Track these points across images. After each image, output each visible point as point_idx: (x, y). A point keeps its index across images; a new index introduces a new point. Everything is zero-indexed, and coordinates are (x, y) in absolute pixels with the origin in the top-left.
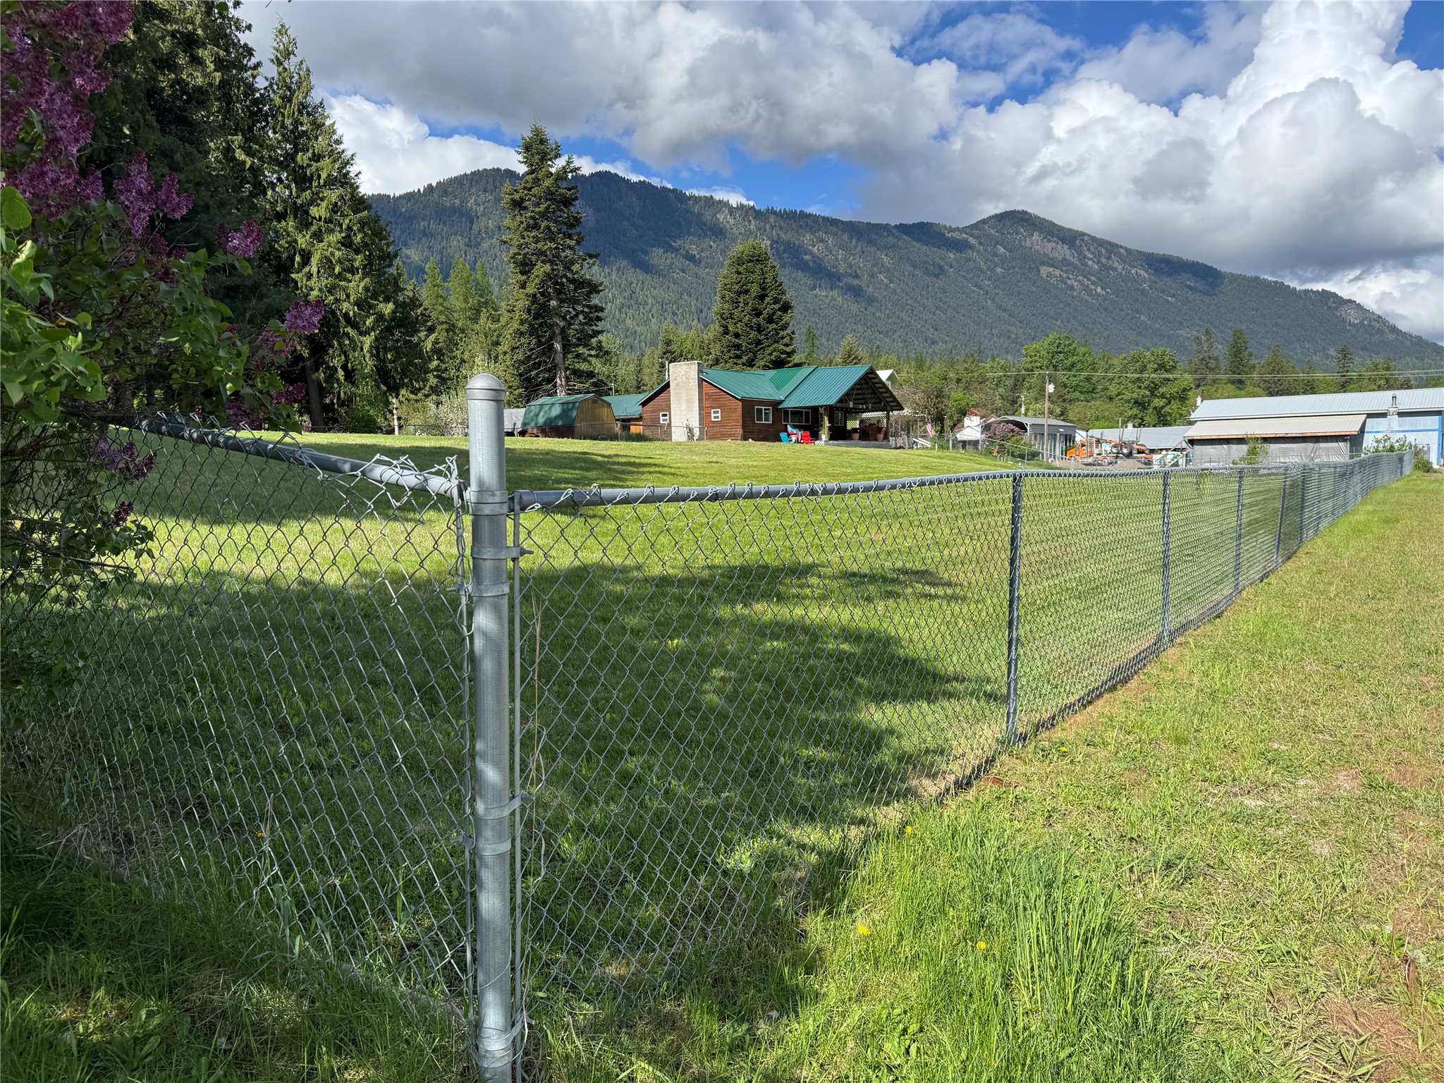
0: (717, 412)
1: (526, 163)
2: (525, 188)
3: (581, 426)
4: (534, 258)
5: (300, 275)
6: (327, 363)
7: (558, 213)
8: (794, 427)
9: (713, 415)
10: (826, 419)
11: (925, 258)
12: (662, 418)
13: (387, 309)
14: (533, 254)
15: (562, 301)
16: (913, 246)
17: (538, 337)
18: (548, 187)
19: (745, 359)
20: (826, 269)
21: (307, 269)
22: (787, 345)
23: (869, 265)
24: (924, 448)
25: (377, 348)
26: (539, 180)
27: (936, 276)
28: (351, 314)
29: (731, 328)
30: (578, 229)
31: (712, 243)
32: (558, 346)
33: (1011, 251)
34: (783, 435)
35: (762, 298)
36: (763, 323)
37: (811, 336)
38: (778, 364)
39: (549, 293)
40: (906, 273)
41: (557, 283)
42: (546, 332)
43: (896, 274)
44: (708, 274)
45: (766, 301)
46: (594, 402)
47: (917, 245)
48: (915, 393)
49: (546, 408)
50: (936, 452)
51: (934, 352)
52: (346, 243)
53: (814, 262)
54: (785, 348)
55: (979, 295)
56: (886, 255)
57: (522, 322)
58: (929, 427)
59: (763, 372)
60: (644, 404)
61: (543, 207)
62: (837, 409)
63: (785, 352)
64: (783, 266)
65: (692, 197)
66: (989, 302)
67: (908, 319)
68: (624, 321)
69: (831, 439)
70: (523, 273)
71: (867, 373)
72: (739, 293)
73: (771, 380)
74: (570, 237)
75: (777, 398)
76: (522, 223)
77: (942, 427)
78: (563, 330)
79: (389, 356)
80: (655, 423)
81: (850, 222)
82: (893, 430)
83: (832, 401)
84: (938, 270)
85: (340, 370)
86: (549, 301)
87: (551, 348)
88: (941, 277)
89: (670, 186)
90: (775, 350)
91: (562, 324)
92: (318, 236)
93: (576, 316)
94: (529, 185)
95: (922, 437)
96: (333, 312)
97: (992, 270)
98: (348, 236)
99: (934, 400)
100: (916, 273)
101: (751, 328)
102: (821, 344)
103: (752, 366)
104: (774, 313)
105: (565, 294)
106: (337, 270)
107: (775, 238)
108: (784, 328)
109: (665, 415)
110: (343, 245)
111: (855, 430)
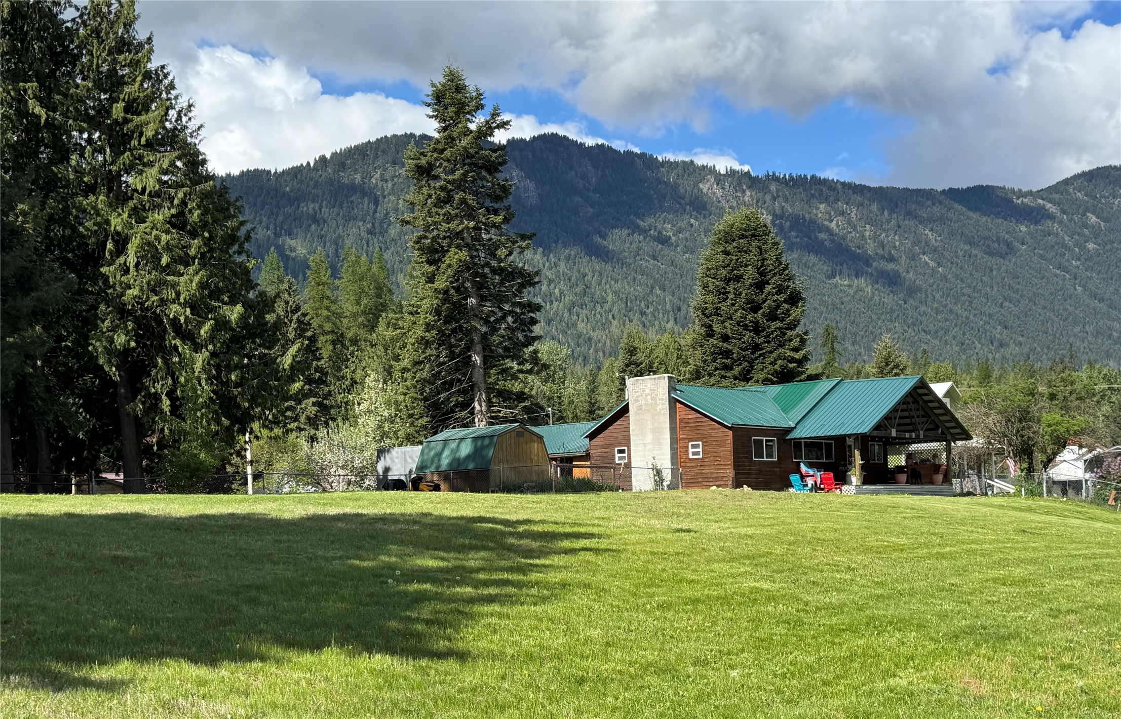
0: (697, 446)
1: (436, 117)
2: (435, 150)
3: (500, 470)
4: (445, 243)
5: (112, 268)
6: (147, 388)
7: (480, 183)
8: (810, 465)
9: (691, 450)
10: (857, 453)
11: (987, 233)
12: (617, 455)
13: (234, 313)
14: (445, 238)
15: (482, 299)
16: (969, 218)
17: (451, 346)
18: (465, 148)
19: (737, 370)
20: (847, 250)
21: (122, 259)
22: (796, 350)
23: (908, 244)
24: (1003, 494)
25: (218, 367)
26: (453, 139)
27: (1003, 256)
28: (182, 319)
29: (716, 328)
30: (506, 203)
31: (692, 221)
32: (477, 359)
33: (1106, 220)
34: (794, 478)
35: (760, 286)
36: (762, 321)
37: (830, 338)
38: (785, 376)
39: (466, 288)
40: (960, 253)
41: (477, 274)
42: (461, 340)
43: (946, 254)
44: (688, 260)
45: (766, 291)
46: (519, 435)
47: (975, 216)
48: (987, 415)
49: (453, 445)
50: (1024, 501)
51: (1004, 357)
52: (178, 222)
53: (832, 241)
54: (792, 354)
55: (1064, 280)
56: (932, 230)
57: (428, 327)
58: (1010, 463)
59: (763, 388)
60: (592, 436)
61: (458, 174)
62: (873, 438)
63: (792, 360)
64: (791, 247)
65: (666, 163)
66: (1079, 288)
67: (965, 314)
68: (574, 325)
69: (865, 482)
70: (430, 263)
71: (915, 388)
72: (727, 281)
73: (775, 399)
74: (496, 212)
75: (783, 424)
76: (430, 196)
77: (1031, 463)
78: (484, 337)
79: (233, 377)
80: (607, 464)
81: (881, 188)
82: (956, 468)
83: (865, 428)
84: (1004, 248)
85: (164, 397)
86: (465, 299)
87: (468, 362)
88: (1009, 257)
89: (637, 150)
90: (779, 358)
91: (484, 329)
92: (139, 215)
93: (504, 318)
94: (440, 146)
95: (999, 477)
96: (158, 319)
97: (1082, 247)
98: (181, 214)
99: (1017, 425)
100: (974, 252)
101: (746, 327)
102: (845, 350)
103: (747, 380)
104: (778, 307)
105: (488, 288)
106: (164, 260)
107: (778, 212)
108: (793, 326)
109: (622, 452)
110: (174, 226)
111: (899, 469)
